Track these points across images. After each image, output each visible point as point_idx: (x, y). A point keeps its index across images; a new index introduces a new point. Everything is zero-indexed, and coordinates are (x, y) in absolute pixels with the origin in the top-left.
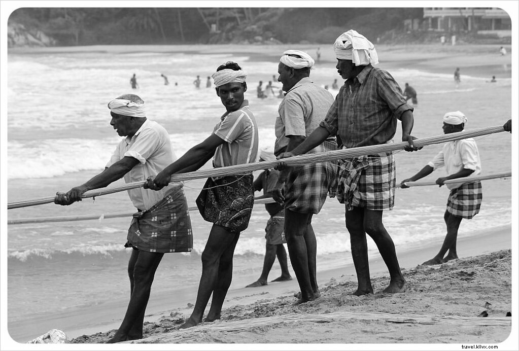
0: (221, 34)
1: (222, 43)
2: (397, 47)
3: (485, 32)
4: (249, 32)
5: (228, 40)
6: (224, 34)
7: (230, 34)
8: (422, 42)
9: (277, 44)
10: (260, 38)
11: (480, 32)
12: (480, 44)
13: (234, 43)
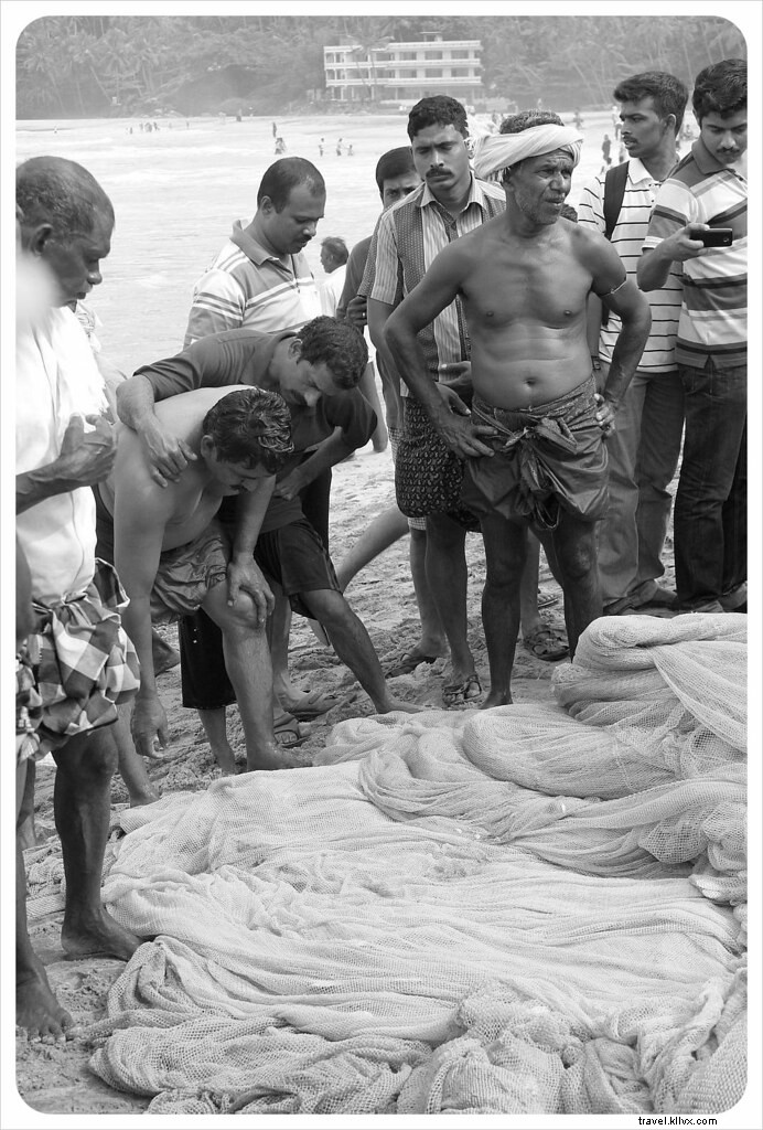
0: (121, 107)
1: (122, 117)
2: (295, 118)
3: (388, 102)
4: (149, 105)
5: (129, 114)
6: (125, 108)
7: (131, 107)
8: (325, 112)
9: (179, 116)
10: (160, 111)
11: (383, 102)
12: (380, 114)
13: (136, 117)
